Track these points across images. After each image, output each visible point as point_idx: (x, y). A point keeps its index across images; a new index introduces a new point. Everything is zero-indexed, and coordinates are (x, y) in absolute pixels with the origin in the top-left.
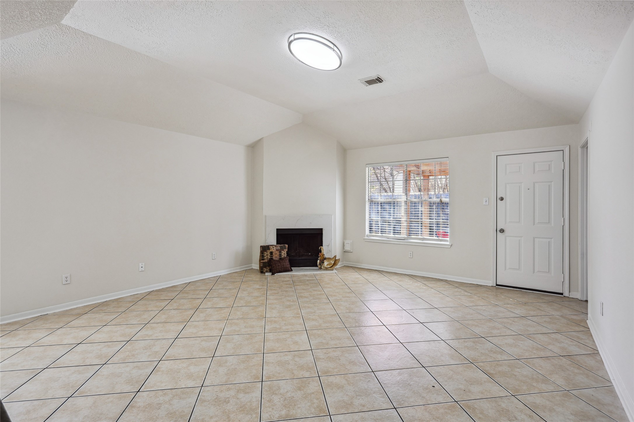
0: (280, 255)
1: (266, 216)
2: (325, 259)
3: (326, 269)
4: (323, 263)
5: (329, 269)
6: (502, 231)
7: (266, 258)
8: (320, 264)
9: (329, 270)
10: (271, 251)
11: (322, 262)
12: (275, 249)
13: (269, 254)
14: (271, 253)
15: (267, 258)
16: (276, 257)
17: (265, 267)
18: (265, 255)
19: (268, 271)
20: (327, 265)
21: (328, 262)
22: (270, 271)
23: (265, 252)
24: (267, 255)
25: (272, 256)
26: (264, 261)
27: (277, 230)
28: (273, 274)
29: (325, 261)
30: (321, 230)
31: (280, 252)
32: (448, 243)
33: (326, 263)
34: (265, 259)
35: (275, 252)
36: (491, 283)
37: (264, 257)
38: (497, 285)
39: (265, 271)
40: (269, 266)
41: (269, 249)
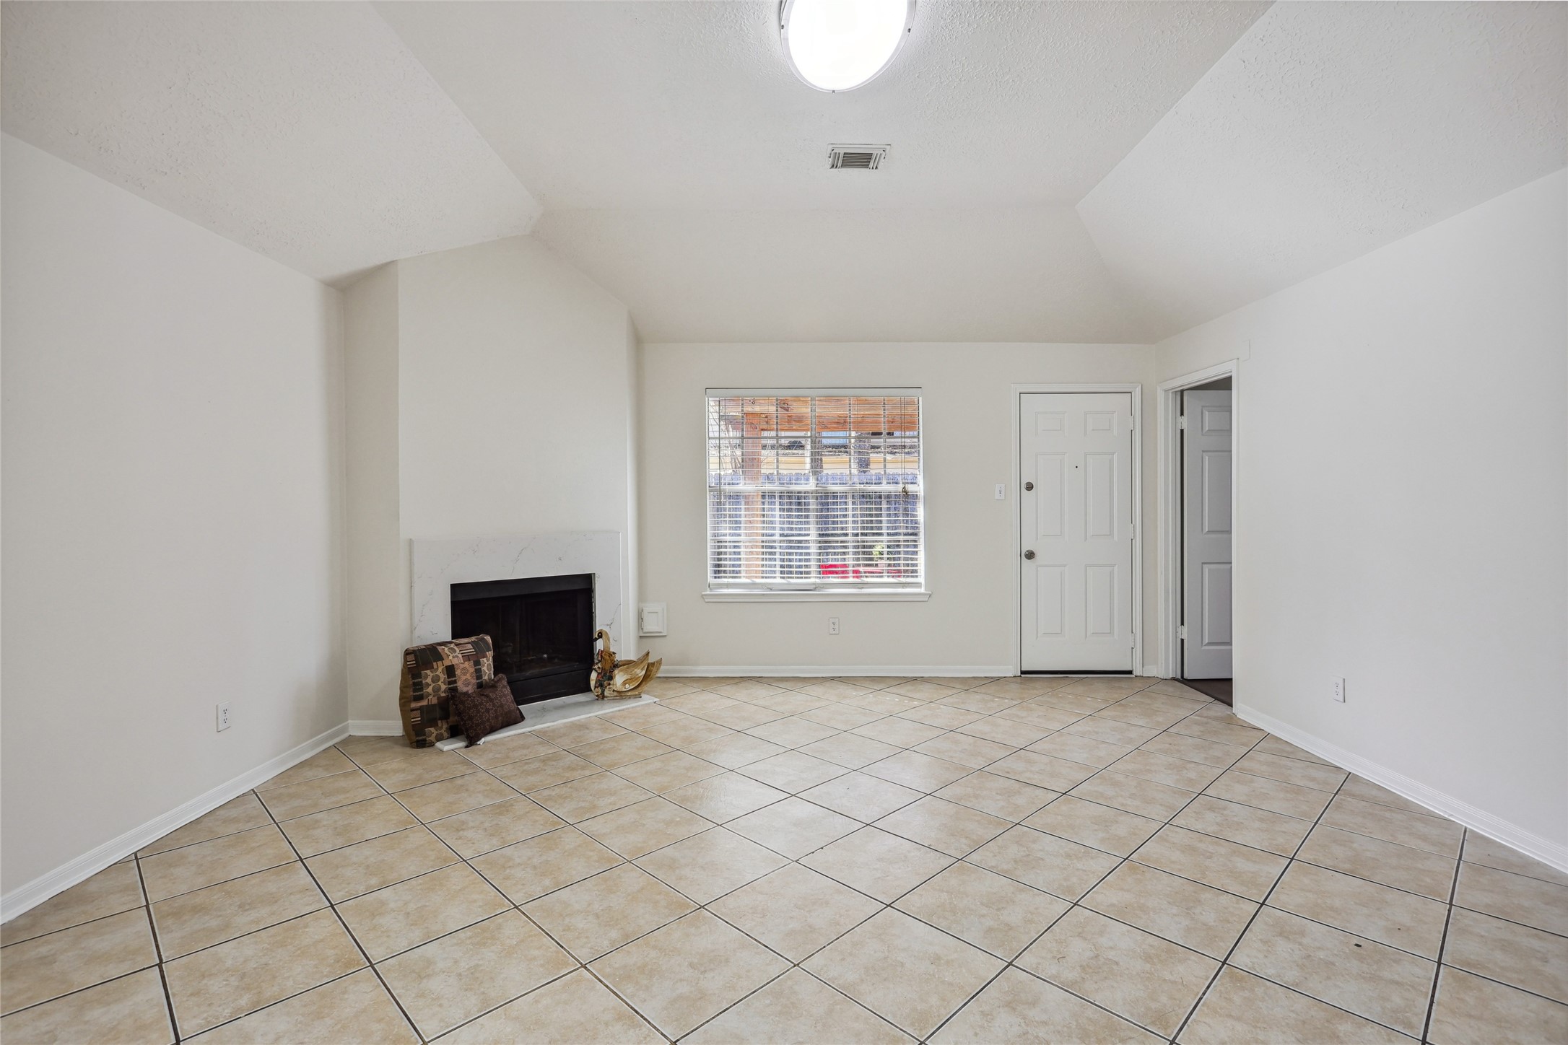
0: (478, 673)
1: (411, 542)
2: (616, 666)
3: (621, 695)
4: (611, 678)
5: (629, 693)
6: (1030, 555)
7: (430, 690)
8: (600, 684)
9: (630, 697)
10: (447, 663)
11: (607, 676)
12: (460, 656)
13: (443, 677)
14: (450, 670)
15: (436, 690)
16: (466, 683)
17: (433, 723)
18: (429, 680)
19: (446, 735)
20: (624, 683)
21: (626, 672)
22: (454, 733)
23: (428, 672)
24: (436, 679)
25: (455, 682)
26: (424, 703)
27: (455, 588)
28: (472, 742)
29: (616, 672)
30: (588, 579)
31: (477, 663)
32: (922, 590)
33: (619, 678)
34: (429, 694)
35: (462, 666)
36: (1012, 670)
37: (421, 689)
38: (1023, 672)
39: (432, 738)
40: (445, 717)
41: (442, 659)
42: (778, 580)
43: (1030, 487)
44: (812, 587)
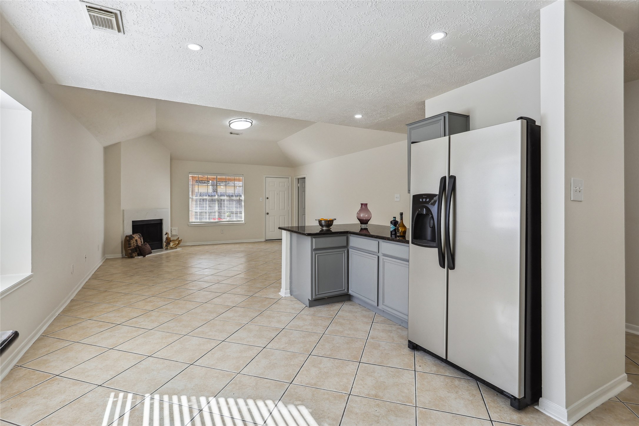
0: (141, 242)
1: (123, 210)
2: (171, 241)
3: (172, 248)
4: (169, 244)
5: (174, 248)
6: (268, 214)
7: (132, 245)
8: (166, 246)
9: (174, 249)
11: (168, 243)
12: (137, 237)
13: (135, 242)
14: (136, 240)
15: (134, 245)
16: (139, 244)
17: (134, 252)
18: (132, 243)
19: (137, 255)
20: (173, 245)
21: (173, 243)
22: (139, 255)
23: (132, 241)
24: (134, 242)
25: (138, 243)
26: (131, 248)
27: (133, 222)
28: (144, 256)
29: (171, 242)
30: (161, 220)
31: (140, 239)
32: (243, 222)
33: (172, 244)
34: (132, 246)
35: (138, 240)
36: (263, 240)
37: (130, 245)
38: (266, 240)
39: (134, 256)
40: (136, 251)
41: (134, 238)
42: (208, 221)
43: (268, 198)
44: (217, 222)
